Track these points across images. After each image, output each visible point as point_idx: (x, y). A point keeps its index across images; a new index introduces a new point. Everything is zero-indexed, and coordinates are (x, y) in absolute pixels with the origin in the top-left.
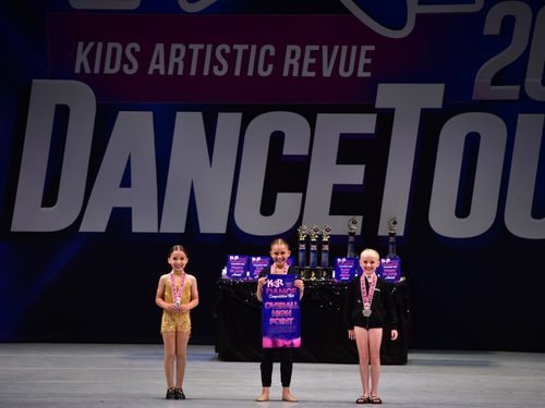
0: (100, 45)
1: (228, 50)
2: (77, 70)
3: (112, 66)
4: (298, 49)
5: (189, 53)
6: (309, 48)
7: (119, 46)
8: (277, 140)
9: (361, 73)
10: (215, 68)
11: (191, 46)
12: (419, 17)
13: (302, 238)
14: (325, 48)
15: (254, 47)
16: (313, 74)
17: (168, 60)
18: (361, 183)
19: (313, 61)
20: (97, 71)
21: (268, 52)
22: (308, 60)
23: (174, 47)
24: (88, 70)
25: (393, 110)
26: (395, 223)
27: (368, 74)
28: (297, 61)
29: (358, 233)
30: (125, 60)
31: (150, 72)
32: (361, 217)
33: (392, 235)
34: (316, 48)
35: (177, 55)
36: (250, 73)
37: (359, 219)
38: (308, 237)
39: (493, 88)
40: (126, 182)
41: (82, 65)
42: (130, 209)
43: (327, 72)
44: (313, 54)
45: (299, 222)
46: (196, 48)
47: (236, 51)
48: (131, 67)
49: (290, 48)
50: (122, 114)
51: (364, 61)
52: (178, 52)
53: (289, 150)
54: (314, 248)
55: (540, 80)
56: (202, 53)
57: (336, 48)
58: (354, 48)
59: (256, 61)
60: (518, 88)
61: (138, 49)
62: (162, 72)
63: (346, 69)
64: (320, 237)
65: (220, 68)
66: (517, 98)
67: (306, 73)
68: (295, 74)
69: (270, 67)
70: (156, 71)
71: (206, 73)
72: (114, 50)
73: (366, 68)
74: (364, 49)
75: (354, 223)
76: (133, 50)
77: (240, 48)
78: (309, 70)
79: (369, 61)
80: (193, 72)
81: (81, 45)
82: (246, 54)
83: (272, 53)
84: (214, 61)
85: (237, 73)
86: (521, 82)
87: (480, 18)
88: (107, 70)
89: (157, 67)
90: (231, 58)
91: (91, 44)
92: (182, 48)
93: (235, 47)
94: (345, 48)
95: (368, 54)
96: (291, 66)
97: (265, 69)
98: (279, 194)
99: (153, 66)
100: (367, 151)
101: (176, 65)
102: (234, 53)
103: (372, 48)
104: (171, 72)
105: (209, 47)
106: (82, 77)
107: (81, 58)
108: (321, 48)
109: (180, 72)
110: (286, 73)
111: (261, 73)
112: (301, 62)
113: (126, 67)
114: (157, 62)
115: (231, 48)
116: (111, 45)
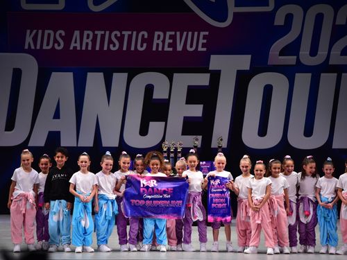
0: (40, 32)
1: (119, 35)
2: (26, 47)
3: (48, 44)
4: (161, 34)
5: (95, 36)
6: (168, 34)
7: (52, 32)
8: (149, 89)
9: (200, 49)
10: (111, 46)
11: (96, 32)
12: (236, 14)
13: (165, 150)
14: (178, 33)
15: (135, 33)
16: (171, 49)
17: (82, 41)
18: (201, 115)
19: (171, 41)
20: (38, 47)
21: (143, 36)
22: (168, 41)
23: (86, 33)
24: (33, 47)
25: (220, 71)
26: (221, 140)
27: (205, 49)
28: (161, 41)
29: (199, 146)
30: (56, 41)
31: (71, 48)
32: (201, 137)
33: (220, 147)
34: (173, 33)
35: (88, 38)
36: (133, 48)
37: (200, 138)
38: (169, 149)
39: (280, 57)
40: (57, 115)
41: (29, 43)
42: (59, 132)
43: (179, 48)
44: (171, 37)
45: (163, 140)
46: (99, 33)
47: (124, 35)
48: (59, 45)
49: (157, 33)
50: (54, 74)
51: (202, 41)
52: (88, 36)
53: (156, 96)
54: (172, 155)
55: (308, 53)
56: (103, 37)
57: (185, 33)
58: (196, 33)
59: (136, 41)
60: (295, 57)
61: (63, 34)
62: (79, 48)
63: (191, 46)
64: (176, 149)
65: (114, 46)
66: (295, 63)
67: (166, 49)
68: (160, 49)
69: (145, 45)
70: (75, 48)
71: (105, 48)
72: (49, 35)
73: (204, 45)
74: (202, 34)
75: (197, 140)
76: (60, 35)
77: (126, 33)
78: (169, 47)
79: (205, 41)
80: (97, 48)
81: (28, 31)
82: (130, 37)
83: (146, 36)
84: (110, 42)
85: (125, 48)
86: (297, 54)
87: (272, 15)
88: (45, 47)
89: (75, 45)
90: (121, 39)
91: (35, 32)
92: (91, 33)
93: (123, 33)
94: (190, 33)
95: (205, 37)
96: (158, 45)
97: (142, 46)
98: (151, 123)
99: (73, 45)
100: (205, 96)
101: (87, 44)
102: (123, 36)
103: (207, 33)
104: (84, 48)
105: (107, 33)
106: (30, 51)
107: (29, 40)
108: (176, 33)
109: (90, 48)
110: (154, 49)
111: (139, 48)
112: (163, 42)
113: (56, 45)
114: (76, 42)
115: (121, 33)
116: (47, 32)
